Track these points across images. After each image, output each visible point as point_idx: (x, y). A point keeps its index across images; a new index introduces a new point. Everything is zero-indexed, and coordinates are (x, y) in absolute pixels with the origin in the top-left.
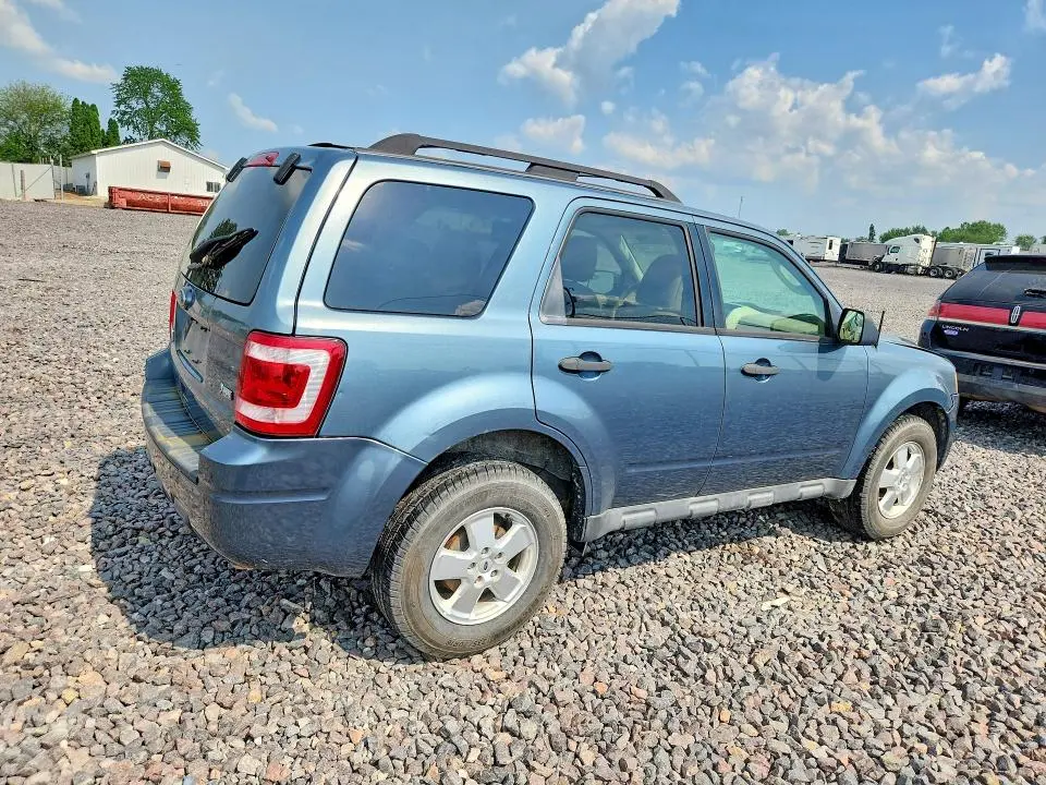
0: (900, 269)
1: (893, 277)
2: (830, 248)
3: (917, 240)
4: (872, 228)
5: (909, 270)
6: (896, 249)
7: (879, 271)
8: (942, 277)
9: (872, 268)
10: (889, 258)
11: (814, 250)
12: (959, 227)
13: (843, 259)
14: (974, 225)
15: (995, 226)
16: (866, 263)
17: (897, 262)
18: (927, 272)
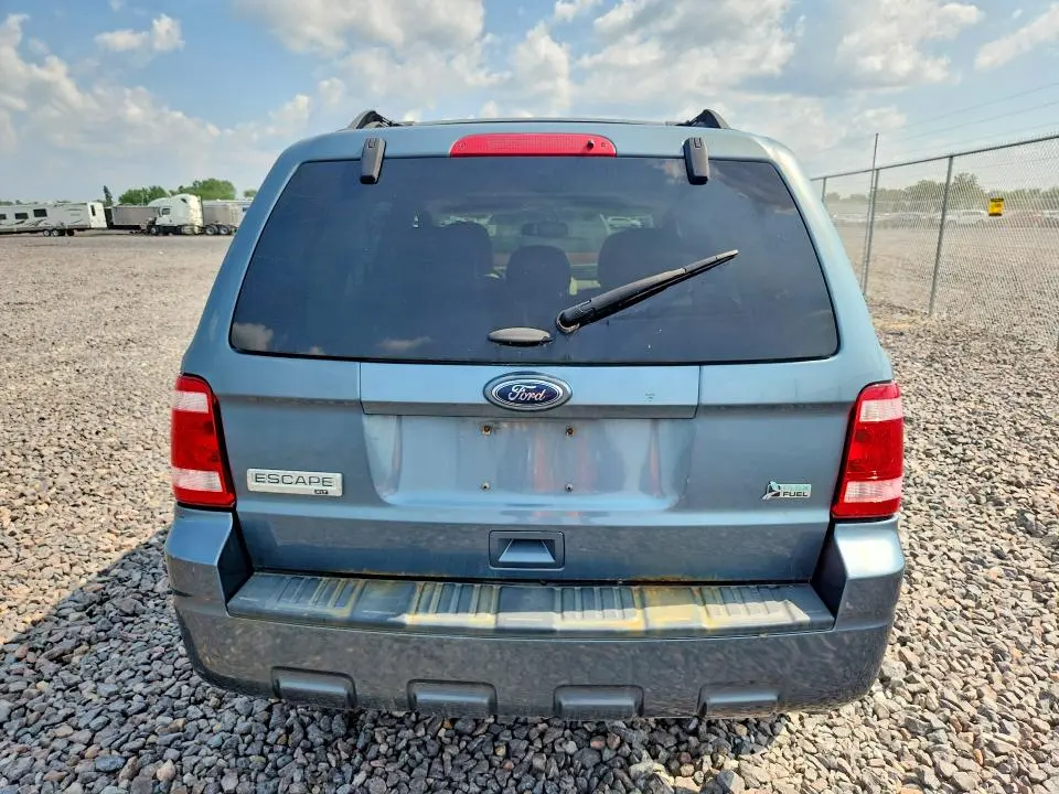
0: (176, 230)
1: (171, 238)
2: (94, 214)
3: (184, 200)
4: (106, 190)
5: (187, 230)
6: (166, 211)
7: (156, 234)
8: (219, 234)
9: (148, 232)
10: (163, 220)
11: (76, 219)
12: (192, 185)
13: (111, 226)
14: (205, 182)
15: (224, 183)
16: (137, 227)
17: (171, 224)
18: (203, 231)
